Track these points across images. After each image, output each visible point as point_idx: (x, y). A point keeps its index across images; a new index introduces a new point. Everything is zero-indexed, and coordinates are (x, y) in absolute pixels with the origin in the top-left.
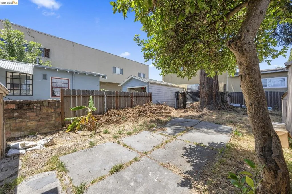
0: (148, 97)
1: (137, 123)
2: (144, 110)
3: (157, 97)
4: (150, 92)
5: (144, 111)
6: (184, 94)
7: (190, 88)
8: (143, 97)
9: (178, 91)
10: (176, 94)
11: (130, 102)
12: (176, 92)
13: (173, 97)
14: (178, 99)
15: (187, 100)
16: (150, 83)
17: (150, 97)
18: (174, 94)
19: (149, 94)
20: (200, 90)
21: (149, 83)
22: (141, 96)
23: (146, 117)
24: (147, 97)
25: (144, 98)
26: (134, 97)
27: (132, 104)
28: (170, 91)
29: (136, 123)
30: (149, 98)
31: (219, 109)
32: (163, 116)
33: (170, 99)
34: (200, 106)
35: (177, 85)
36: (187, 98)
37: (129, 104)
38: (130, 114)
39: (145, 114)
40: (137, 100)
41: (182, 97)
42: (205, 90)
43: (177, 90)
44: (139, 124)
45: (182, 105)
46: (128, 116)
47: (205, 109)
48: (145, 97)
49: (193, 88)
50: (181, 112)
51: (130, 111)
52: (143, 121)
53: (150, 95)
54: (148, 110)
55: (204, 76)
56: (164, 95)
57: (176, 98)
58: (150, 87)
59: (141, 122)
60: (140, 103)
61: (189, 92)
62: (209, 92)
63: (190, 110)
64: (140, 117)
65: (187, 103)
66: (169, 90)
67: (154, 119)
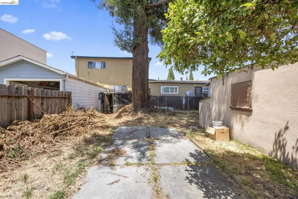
0: (65, 98)
1: (59, 153)
2: (63, 122)
3: (78, 98)
4: (68, 90)
5: (65, 125)
6: (110, 97)
7: (113, 90)
8: (55, 98)
9: (103, 92)
10: (101, 95)
11: (26, 109)
12: (100, 94)
13: (97, 99)
14: (103, 102)
15: (114, 103)
16: (69, 77)
17: (69, 98)
18: (98, 95)
19: (67, 95)
20: (134, 92)
21: (67, 76)
22: (52, 98)
23: (70, 135)
24: (62, 98)
25: (57, 101)
26: (37, 97)
27: (32, 113)
28: (93, 92)
29: (58, 155)
30: (67, 100)
31: (150, 112)
32: (98, 127)
33: (94, 101)
34: (133, 109)
35: (102, 85)
36: (114, 101)
37: (24, 112)
38: (31, 137)
39: (68, 130)
40: (42, 104)
41: (108, 100)
42: (139, 93)
43: (102, 90)
44: (66, 155)
45: (109, 109)
46: (26, 142)
47: (139, 112)
48: (58, 98)
49: (115, 89)
50: (112, 117)
51: (31, 128)
52: (70, 144)
53: (69, 96)
54: (73, 121)
55: (138, 77)
56: (87, 96)
57: (100, 101)
58: (67, 83)
59: (67, 150)
60: (49, 110)
61: (117, 94)
62: (143, 94)
63: (125, 115)
64: (58, 137)
65: (115, 106)
66: (93, 89)
67: (88, 136)
